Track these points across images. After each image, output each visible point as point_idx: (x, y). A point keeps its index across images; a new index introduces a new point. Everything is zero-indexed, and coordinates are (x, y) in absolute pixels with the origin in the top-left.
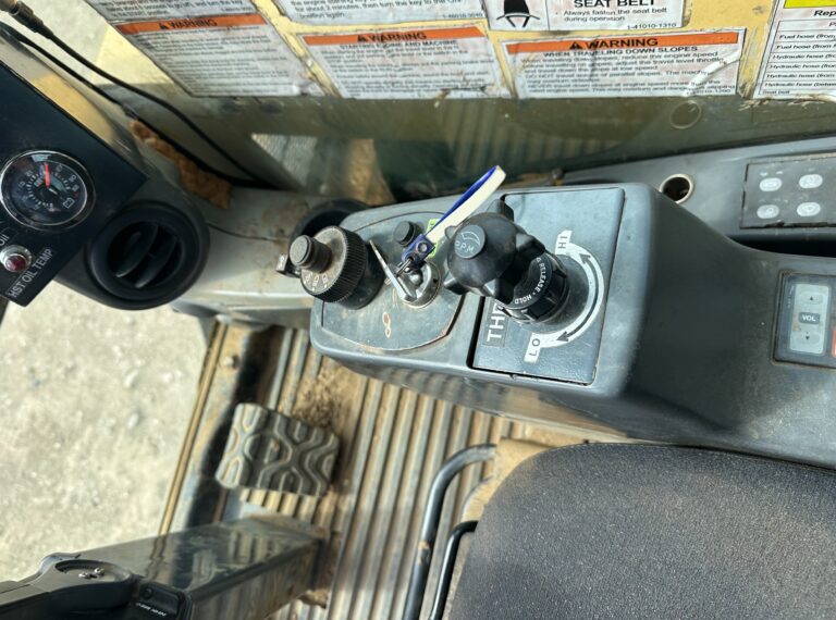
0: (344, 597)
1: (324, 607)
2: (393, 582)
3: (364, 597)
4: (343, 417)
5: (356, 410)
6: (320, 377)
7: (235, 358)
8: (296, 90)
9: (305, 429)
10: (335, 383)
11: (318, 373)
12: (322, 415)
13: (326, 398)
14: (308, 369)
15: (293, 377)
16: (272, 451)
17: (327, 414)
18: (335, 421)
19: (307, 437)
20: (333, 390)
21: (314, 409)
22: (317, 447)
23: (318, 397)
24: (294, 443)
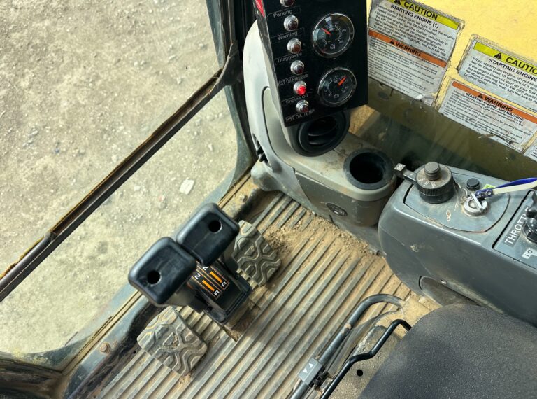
0: (248, 341)
1: (236, 341)
2: (278, 346)
3: (259, 346)
4: (285, 253)
5: (294, 254)
6: (282, 228)
7: (246, 197)
8: (419, 97)
9: (269, 249)
10: (289, 235)
11: (282, 226)
12: (275, 247)
13: (281, 240)
14: (277, 221)
15: (268, 221)
16: (250, 250)
17: (278, 248)
18: (281, 253)
19: (268, 254)
20: (286, 238)
21: (273, 242)
22: (271, 261)
23: (277, 238)
24: (261, 252)
